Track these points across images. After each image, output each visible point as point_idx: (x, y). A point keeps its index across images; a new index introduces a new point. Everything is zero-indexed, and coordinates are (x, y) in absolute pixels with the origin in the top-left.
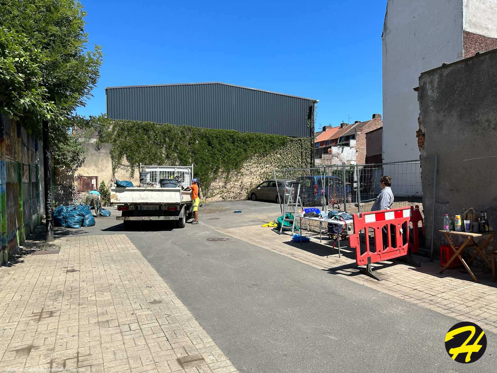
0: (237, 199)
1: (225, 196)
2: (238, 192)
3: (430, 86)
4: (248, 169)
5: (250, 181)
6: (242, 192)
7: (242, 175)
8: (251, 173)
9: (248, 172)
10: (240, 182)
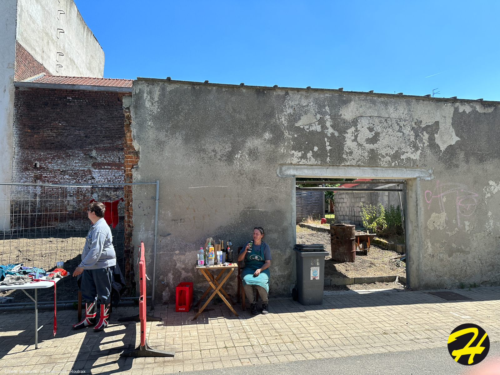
3: (149, 97)
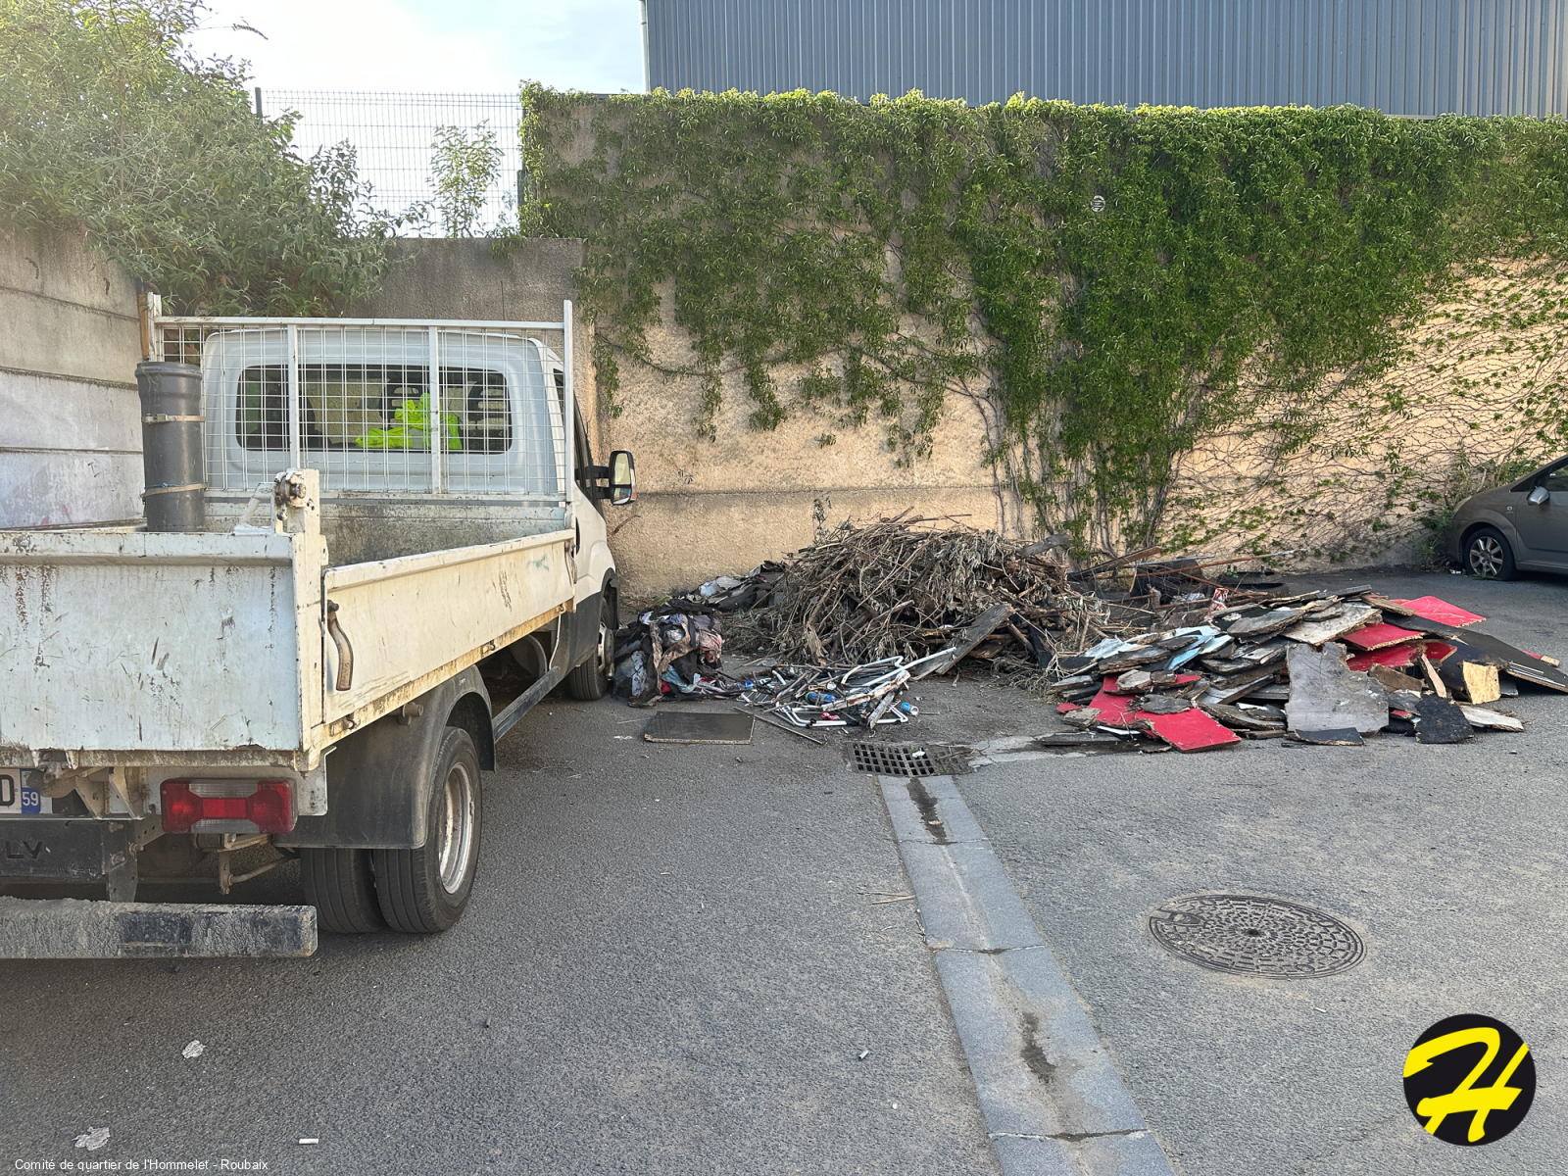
0: (1355, 563)
1: (1275, 543)
2: (1366, 516)
4: (1437, 363)
5: (1451, 442)
6: (1391, 519)
7: (1397, 404)
8: (1462, 387)
9: (1440, 386)
10: (1377, 450)
